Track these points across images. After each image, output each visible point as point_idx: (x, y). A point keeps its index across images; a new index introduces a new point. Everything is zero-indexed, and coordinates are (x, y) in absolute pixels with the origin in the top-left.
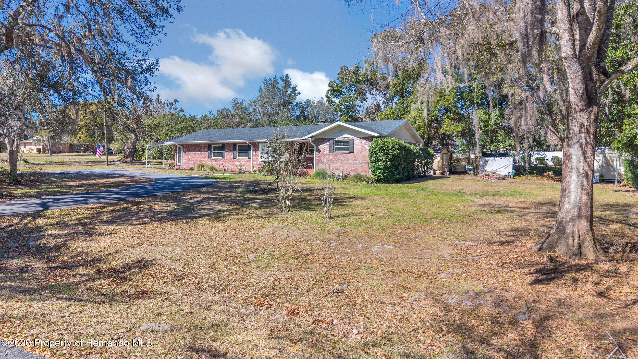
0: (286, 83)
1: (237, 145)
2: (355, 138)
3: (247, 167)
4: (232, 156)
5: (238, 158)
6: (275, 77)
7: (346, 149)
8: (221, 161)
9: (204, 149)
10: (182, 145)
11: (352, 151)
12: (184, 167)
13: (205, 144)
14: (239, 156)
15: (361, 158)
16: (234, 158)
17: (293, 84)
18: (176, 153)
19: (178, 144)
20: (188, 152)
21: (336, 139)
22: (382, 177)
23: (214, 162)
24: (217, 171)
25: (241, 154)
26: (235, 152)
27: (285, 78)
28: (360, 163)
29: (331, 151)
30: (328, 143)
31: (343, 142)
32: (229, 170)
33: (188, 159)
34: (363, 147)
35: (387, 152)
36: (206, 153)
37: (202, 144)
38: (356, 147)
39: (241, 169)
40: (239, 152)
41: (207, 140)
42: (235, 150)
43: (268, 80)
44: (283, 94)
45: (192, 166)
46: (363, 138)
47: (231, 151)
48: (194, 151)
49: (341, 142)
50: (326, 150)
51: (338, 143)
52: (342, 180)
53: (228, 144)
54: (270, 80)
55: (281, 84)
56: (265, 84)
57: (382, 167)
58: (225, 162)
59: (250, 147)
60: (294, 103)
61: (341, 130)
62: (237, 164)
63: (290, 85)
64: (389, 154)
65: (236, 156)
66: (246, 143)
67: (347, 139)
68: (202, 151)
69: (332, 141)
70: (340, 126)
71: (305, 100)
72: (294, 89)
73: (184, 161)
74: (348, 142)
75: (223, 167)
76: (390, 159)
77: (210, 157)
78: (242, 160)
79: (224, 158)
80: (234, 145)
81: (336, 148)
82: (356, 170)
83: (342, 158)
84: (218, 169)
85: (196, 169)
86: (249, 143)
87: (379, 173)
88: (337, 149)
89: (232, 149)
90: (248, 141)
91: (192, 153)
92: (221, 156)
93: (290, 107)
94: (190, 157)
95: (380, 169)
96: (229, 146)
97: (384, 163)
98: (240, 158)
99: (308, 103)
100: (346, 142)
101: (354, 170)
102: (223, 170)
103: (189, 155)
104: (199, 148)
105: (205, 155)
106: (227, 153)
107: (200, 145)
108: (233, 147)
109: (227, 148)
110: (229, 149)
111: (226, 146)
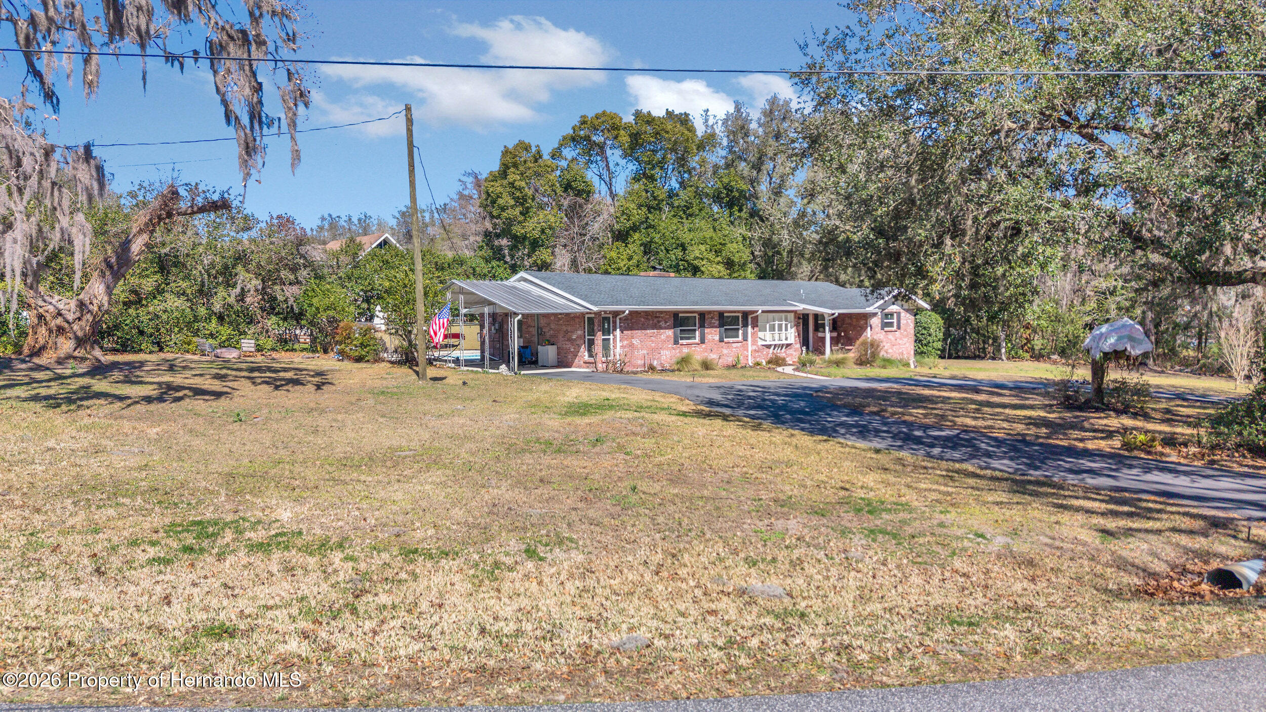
1: (725, 316)
2: (901, 311)
3: (741, 358)
4: (717, 338)
5: (726, 340)
7: (894, 325)
8: (699, 349)
9: (666, 322)
10: (618, 314)
11: (899, 327)
12: (622, 364)
13: (666, 312)
15: (907, 336)
16: (720, 341)
19: (609, 312)
20: (631, 329)
21: (886, 311)
23: (685, 350)
25: (730, 333)
26: (721, 330)
29: (882, 328)
30: (880, 316)
33: (631, 346)
34: (907, 322)
36: (670, 333)
37: (661, 312)
38: (903, 322)
39: (737, 362)
40: (725, 329)
41: (669, 303)
42: (721, 325)
45: (641, 362)
46: (907, 311)
47: (716, 327)
48: (644, 327)
49: (888, 315)
50: (878, 326)
53: (710, 312)
58: (706, 350)
59: (744, 318)
62: (725, 352)
65: (722, 336)
67: (894, 310)
68: (661, 328)
69: (882, 313)
73: (622, 351)
77: (676, 340)
78: (734, 345)
79: (702, 341)
80: (720, 315)
81: (885, 322)
83: (891, 336)
85: (675, 367)
88: (885, 325)
89: (717, 322)
91: (639, 332)
92: (694, 338)
94: (635, 342)
96: (712, 318)
98: (730, 340)
103: (632, 337)
104: (655, 320)
105: (667, 337)
106: (709, 330)
107: (658, 314)
108: (719, 320)
109: (709, 320)
110: (711, 323)
111: (706, 317)
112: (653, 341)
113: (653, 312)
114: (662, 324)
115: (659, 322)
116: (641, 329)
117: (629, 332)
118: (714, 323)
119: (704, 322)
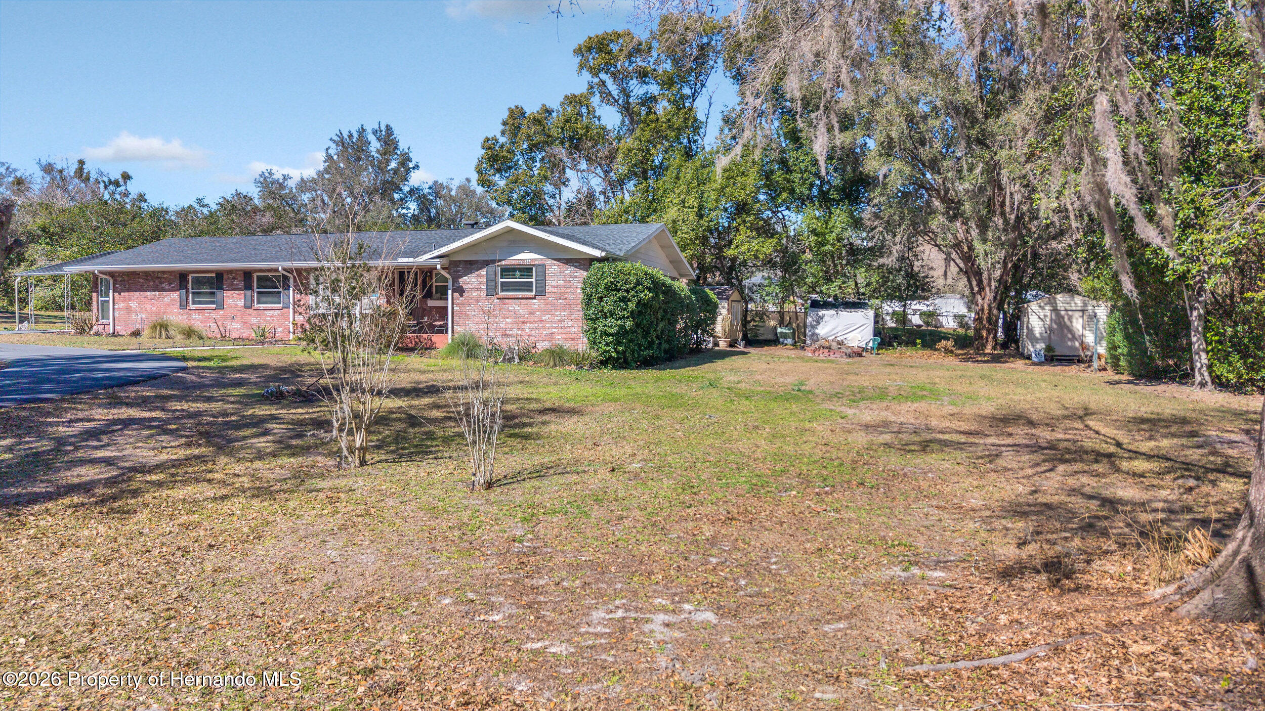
0: (385, 143)
1: (255, 275)
2: (549, 262)
3: (279, 329)
4: (241, 303)
5: (256, 306)
6: (362, 131)
7: (528, 287)
8: (214, 315)
9: (170, 284)
10: (111, 274)
11: (542, 292)
12: (117, 328)
13: (171, 272)
14: (258, 303)
15: (563, 308)
16: (246, 307)
17: (403, 146)
18: (94, 295)
19: (101, 272)
20: (129, 290)
21: (503, 263)
22: (614, 355)
23: (196, 316)
24: (201, 338)
25: (264, 298)
26: (249, 293)
27: (383, 133)
28: (561, 321)
29: (491, 291)
30: (483, 272)
31: (520, 270)
32: (235, 335)
33: (128, 309)
34: (568, 283)
35: (625, 294)
36: (175, 295)
37: (164, 272)
38: (550, 282)
39: (263, 335)
40: (258, 293)
41: (176, 262)
42: (248, 287)
43: (345, 135)
44: (381, 167)
45: (138, 326)
46: (568, 262)
47: (240, 290)
48: (142, 289)
49: (514, 270)
50: (478, 288)
51: (507, 271)
52: (517, 360)
53: (230, 271)
54: (351, 136)
55: (375, 145)
56: (337, 145)
57: (614, 330)
58: (225, 317)
59: (286, 278)
60: (406, 189)
61: (514, 242)
62: (254, 320)
63: (396, 148)
64: (629, 300)
65: (253, 301)
66: (276, 270)
67: (528, 262)
68: (163, 290)
69: (491, 268)
70: (511, 231)
71: (431, 183)
72: (405, 159)
73: (117, 314)
74: (530, 270)
75: (217, 331)
76: (632, 312)
77: (184, 305)
78: (268, 313)
79: (220, 306)
80: (247, 275)
81: (502, 283)
82: (551, 336)
83: (514, 306)
84: (204, 334)
85: (146, 333)
86: (284, 269)
87: (607, 345)
88: (506, 287)
89: (242, 284)
90: (280, 265)
91: (137, 294)
92: (213, 303)
93: (396, 196)
94: (133, 304)
95: (608, 335)
96: (234, 278)
97: (619, 322)
98: (262, 306)
99: (437, 189)
100: (526, 270)
101: (546, 336)
102: (219, 336)
104: (157, 281)
105: (171, 300)
106: (229, 293)
107: (160, 275)
108: (245, 281)
109: (229, 281)
110: (232, 285)
111: (225, 277)
113: (153, 272)
114: (166, 285)
115: (161, 283)
116: (140, 290)
117: (126, 294)
118: (237, 285)
119: (222, 283)
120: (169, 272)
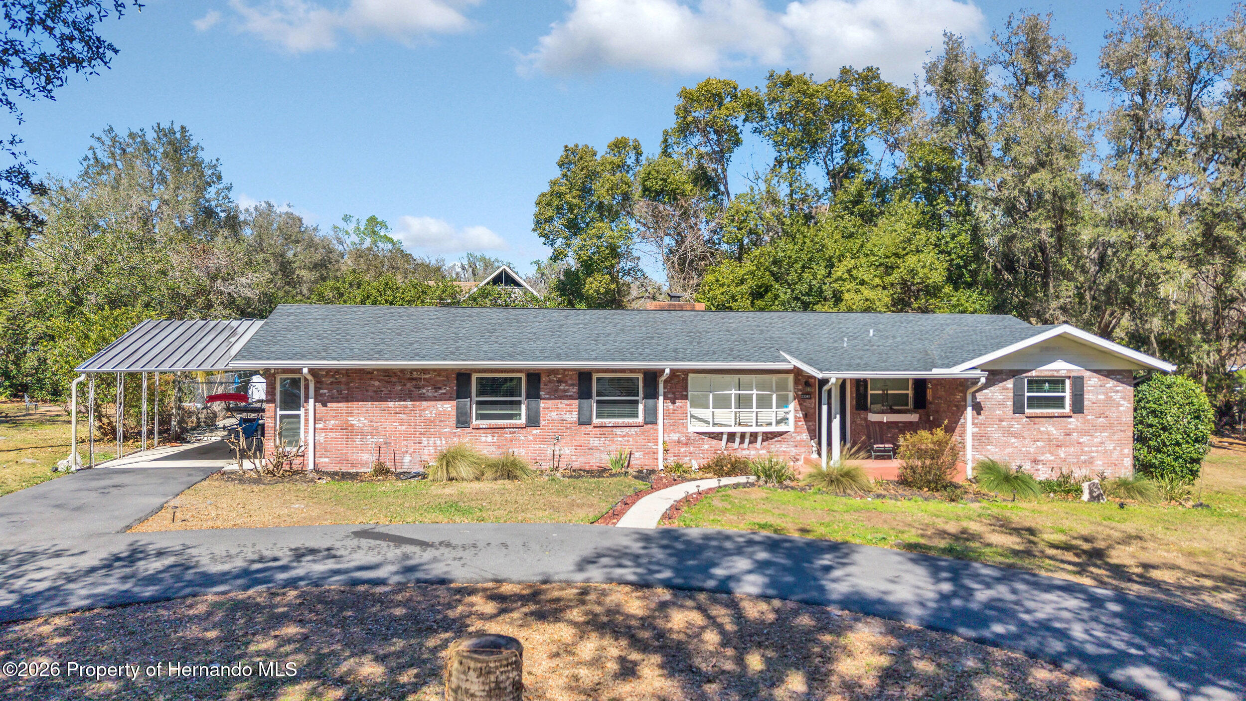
1: (595, 378)
2: (1088, 373)
3: (637, 455)
4: (574, 417)
7: (1059, 402)
8: (521, 435)
9: (436, 388)
10: (315, 373)
11: (1078, 407)
12: (322, 460)
13: (439, 371)
14: (600, 417)
15: (1104, 429)
16: (579, 423)
21: (1034, 373)
25: (607, 409)
26: (585, 402)
28: (1102, 443)
29: (1018, 409)
30: (1010, 384)
31: (1049, 382)
32: (560, 465)
33: (347, 429)
34: (1109, 399)
36: (449, 407)
37: (425, 371)
38: (1089, 398)
39: (617, 462)
40: (598, 402)
41: (449, 357)
42: (584, 394)
46: (1109, 374)
47: (569, 398)
48: (378, 396)
49: (1044, 382)
50: (1002, 404)
51: (1036, 383)
53: (554, 372)
58: (543, 438)
61: (1048, 348)
62: (597, 443)
65: (591, 414)
67: (1063, 373)
68: (423, 398)
69: (1020, 379)
73: (321, 438)
74: (1063, 382)
75: (531, 459)
77: (462, 422)
78: (619, 431)
79: (534, 423)
80: (584, 376)
88: (1034, 402)
89: (573, 390)
90: (670, 367)
91: (366, 404)
92: (518, 417)
96: (560, 381)
98: (606, 422)
100: (1057, 382)
103: (350, 414)
104: (409, 385)
105: (439, 414)
106: (550, 403)
107: (415, 375)
108: (580, 386)
109: (551, 385)
110: (556, 391)
111: (544, 379)
112: (401, 422)
113: (402, 370)
114: (428, 391)
115: (418, 388)
116: (373, 399)
117: (343, 405)
118: (565, 391)
119: (538, 389)
120: (434, 370)
